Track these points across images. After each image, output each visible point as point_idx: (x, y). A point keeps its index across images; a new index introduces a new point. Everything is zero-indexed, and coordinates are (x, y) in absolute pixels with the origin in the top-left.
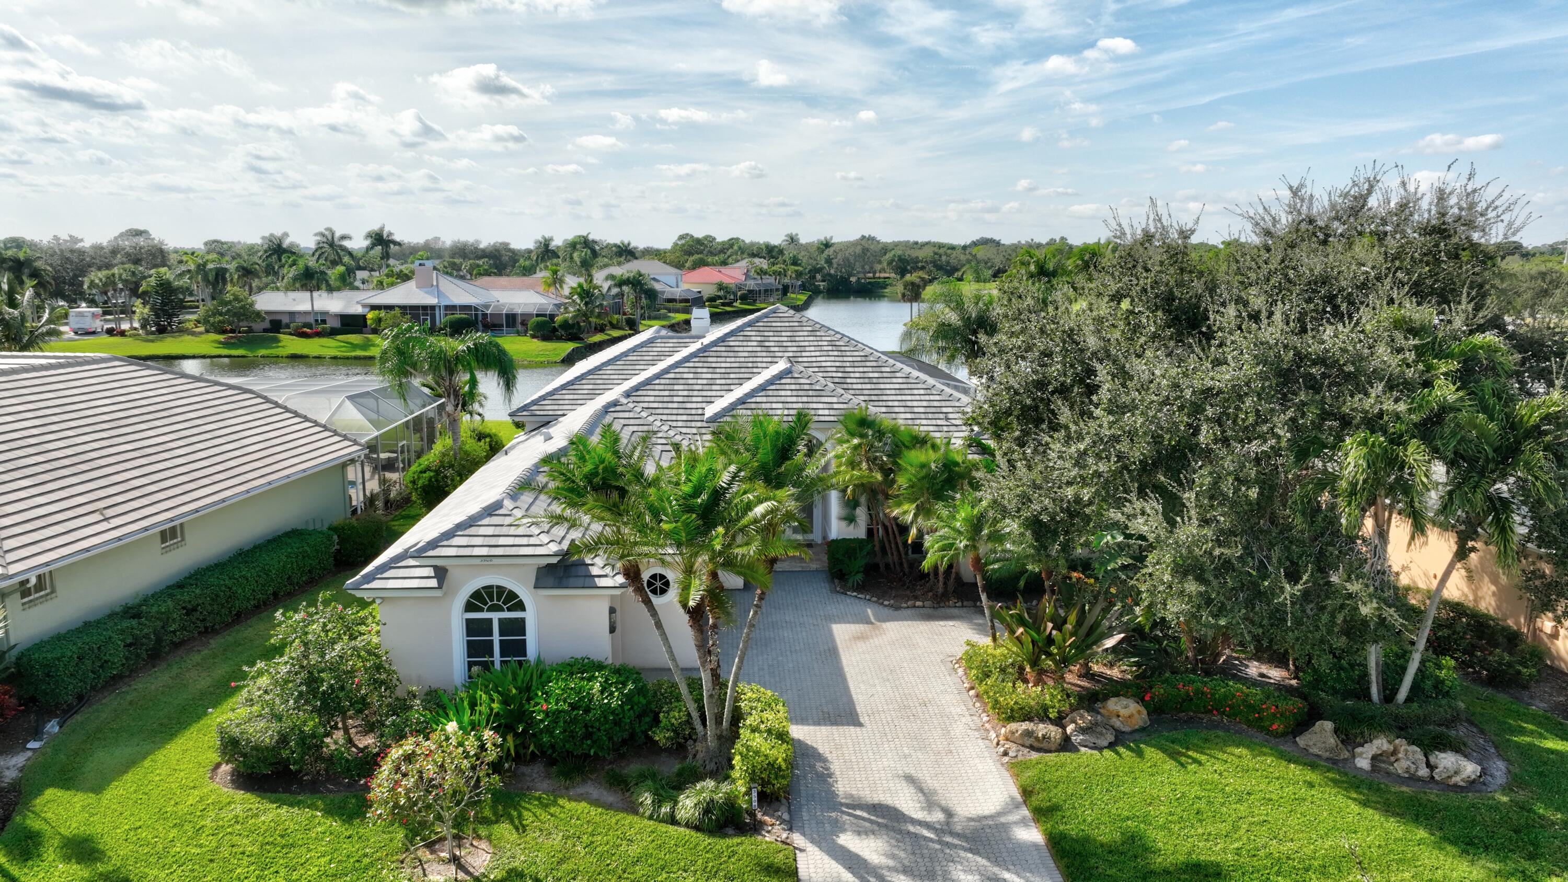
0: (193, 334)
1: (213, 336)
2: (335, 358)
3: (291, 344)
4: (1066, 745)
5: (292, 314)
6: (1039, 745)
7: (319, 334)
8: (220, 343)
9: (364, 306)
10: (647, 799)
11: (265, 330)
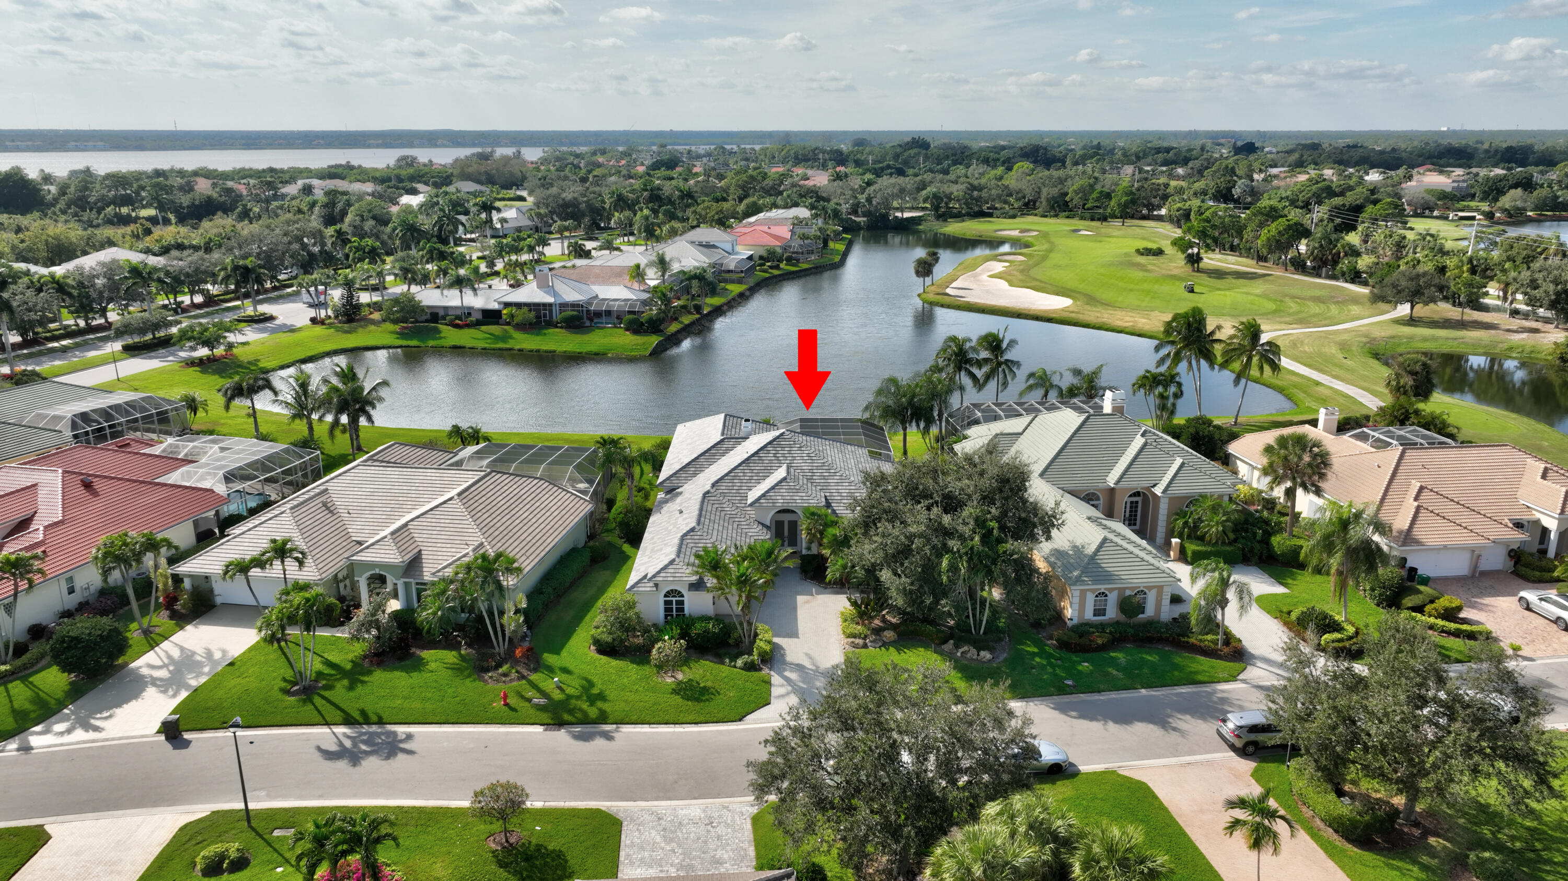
0: (373, 322)
1: (389, 326)
2: (485, 349)
3: (451, 335)
4: (865, 646)
5: (446, 308)
6: (855, 646)
7: (468, 326)
8: (397, 333)
9: (499, 303)
10: (727, 661)
11: (427, 321)
